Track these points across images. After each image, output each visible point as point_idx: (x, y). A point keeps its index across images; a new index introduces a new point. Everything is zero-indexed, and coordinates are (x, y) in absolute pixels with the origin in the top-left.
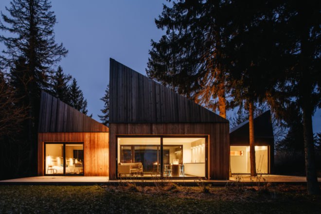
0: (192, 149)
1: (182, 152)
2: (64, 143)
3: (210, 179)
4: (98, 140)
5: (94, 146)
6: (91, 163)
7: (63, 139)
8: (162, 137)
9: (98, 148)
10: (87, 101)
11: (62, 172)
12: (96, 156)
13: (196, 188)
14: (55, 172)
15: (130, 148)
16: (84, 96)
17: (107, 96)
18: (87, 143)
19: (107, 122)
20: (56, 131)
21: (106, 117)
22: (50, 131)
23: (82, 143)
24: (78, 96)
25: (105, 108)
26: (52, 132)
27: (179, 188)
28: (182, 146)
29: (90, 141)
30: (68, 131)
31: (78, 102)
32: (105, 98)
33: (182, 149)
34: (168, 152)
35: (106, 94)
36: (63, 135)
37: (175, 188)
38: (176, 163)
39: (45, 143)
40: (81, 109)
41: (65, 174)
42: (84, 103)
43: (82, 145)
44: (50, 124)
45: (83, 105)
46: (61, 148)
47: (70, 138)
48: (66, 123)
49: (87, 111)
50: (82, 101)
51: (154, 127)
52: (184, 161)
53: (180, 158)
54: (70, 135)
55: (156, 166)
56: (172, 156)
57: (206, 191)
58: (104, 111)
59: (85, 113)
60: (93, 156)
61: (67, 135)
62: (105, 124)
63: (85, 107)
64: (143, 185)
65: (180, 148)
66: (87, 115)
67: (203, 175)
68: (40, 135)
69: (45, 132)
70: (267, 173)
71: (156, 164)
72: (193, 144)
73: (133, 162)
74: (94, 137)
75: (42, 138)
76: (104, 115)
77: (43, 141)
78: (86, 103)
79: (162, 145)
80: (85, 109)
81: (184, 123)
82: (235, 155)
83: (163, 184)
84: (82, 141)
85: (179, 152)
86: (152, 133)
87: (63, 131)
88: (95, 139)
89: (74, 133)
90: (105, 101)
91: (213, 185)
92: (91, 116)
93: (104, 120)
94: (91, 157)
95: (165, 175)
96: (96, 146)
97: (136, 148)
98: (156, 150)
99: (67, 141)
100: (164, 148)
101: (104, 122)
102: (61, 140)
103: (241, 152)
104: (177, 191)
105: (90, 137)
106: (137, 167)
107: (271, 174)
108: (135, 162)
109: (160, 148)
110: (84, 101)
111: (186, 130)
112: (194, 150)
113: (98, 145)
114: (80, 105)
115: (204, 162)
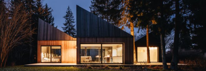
0: (117, 49)
1: (112, 50)
2: (51, 46)
3: (125, 64)
4: (68, 45)
5: (67, 47)
6: (65, 56)
7: (51, 44)
8: (102, 44)
9: (68, 48)
10: (54, 18)
11: (50, 61)
12: (68, 53)
13: (117, 68)
14: (46, 61)
15: (84, 48)
16: (52, 15)
17: (67, 15)
18: (63, 46)
19: (67, 31)
20: (47, 40)
21: (66, 28)
22: (44, 40)
23: (61, 46)
24: (49, 15)
25: (66, 23)
26: (45, 40)
27: (110, 67)
28: (112, 47)
29: (65, 45)
30: (53, 40)
31: (48, 18)
32: (66, 16)
33: (112, 49)
34: (104, 50)
35: (66, 14)
36: (50, 41)
37: (108, 67)
38: (108, 56)
39: (41, 46)
40: (51, 22)
41: (51, 62)
42: (52, 19)
43: (60, 47)
44: (44, 36)
45: (52, 20)
46: (46, 48)
47: (54, 43)
48: (52, 36)
49: (54, 24)
50: (51, 18)
51: (98, 39)
52: (113, 55)
53: (111, 53)
54: (54, 42)
55: (98, 58)
56: (106, 52)
57: (121, 69)
58: (65, 25)
59: (53, 25)
60: (66, 52)
61: (52, 42)
62: (65, 32)
63: (53, 21)
64: (94, 66)
65: (111, 48)
66: (54, 26)
67: (122, 62)
68: (38, 42)
69: (41, 40)
70: (157, 61)
71: (98, 56)
72: (118, 47)
73: (86, 56)
74: (67, 43)
75: (40, 43)
76: (65, 27)
77: (40, 45)
78: (53, 19)
79: (102, 47)
80: (53, 23)
81: (112, 37)
82: (142, 52)
83: (102, 66)
84: (60, 45)
85: (110, 50)
86: (97, 42)
87: (50, 40)
88: (67, 44)
89: (56, 41)
90: (65, 18)
91: (125, 66)
92: (57, 27)
93: (65, 30)
94: (65, 53)
95: (103, 62)
96: (67, 48)
97: (87, 48)
98: (98, 49)
99: (52, 45)
100: (103, 48)
101: (65, 31)
102: (49, 44)
103: (144, 50)
104: (109, 69)
105: (65, 43)
106: (88, 58)
107: (159, 62)
108: (87, 56)
109: (100, 48)
110: (52, 18)
111: (113, 41)
112: (118, 49)
113: (68, 47)
114: (50, 20)
115: (122, 55)
